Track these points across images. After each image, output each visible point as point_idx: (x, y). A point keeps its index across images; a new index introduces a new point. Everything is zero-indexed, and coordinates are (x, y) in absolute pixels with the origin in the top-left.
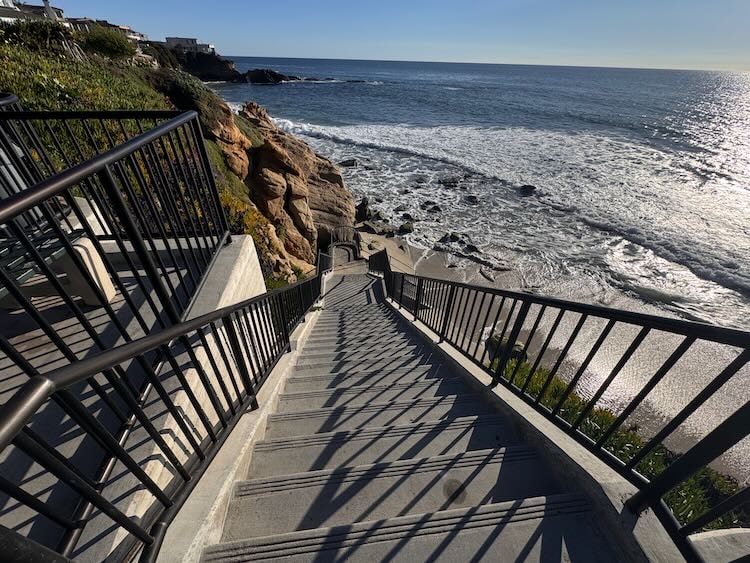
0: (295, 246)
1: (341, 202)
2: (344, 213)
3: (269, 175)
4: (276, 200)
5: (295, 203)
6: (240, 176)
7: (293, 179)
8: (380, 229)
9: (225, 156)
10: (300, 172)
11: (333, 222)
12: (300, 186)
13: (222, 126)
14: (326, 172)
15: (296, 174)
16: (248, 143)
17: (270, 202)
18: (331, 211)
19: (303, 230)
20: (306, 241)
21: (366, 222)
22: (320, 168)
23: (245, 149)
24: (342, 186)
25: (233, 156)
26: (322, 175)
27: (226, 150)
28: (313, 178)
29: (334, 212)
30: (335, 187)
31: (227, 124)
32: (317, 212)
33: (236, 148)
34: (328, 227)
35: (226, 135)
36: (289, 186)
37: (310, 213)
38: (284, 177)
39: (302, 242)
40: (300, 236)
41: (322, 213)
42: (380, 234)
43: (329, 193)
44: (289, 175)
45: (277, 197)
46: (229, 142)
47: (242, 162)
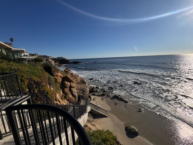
0: (70, 100)
1: (85, 88)
2: (86, 91)
3: (66, 83)
4: (67, 88)
5: (72, 89)
6: (59, 83)
7: (72, 83)
8: (97, 94)
9: (56, 79)
10: (74, 81)
11: (82, 93)
12: (73, 85)
13: (56, 73)
14: (82, 81)
15: (73, 82)
16: (62, 76)
17: (65, 89)
18: (82, 90)
19: (73, 95)
20: (74, 98)
21: (93, 93)
22: (81, 80)
23: (61, 77)
24: (86, 84)
25: (58, 79)
26: (81, 82)
27: (56, 78)
28: (79, 83)
29: (83, 91)
30: (84, 85)
31: (58, 72)
32: (79, 91)
33: (59, 77)
34: (81, 95)
35: (57, 75)
36: (71, 85)
37: (76, 91)
38: (70, 83)
39: (73, 99)
40: (72, 97)
41: (80, 91)
42: (97, 96)
43: (82, 86)
44: (71, 82)
45: (67, 87)
46: (57, 76)
47: (60, 80)
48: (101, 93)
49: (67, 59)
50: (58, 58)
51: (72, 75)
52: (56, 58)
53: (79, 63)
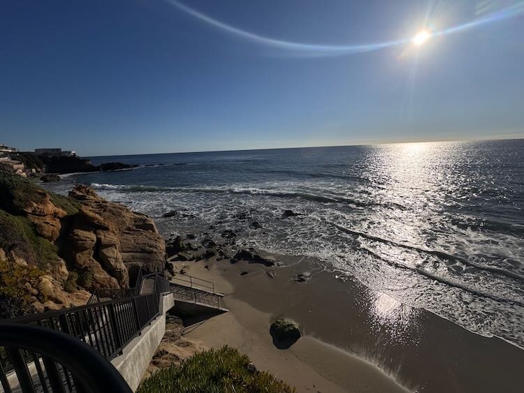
0: (102, 286)
1: (152, 242)
2: (155, 250)
3: (79, 234)
4: (84, 252)
5: (104, 251)
6: (50, 239)
7: (102, 235)
8: (191, 256)
9: (34, 226)
10: (112, 226)
11: (144, 259)
12: (107, 237)
13: (35, 205)
14: (141, 223)
15: (106, 229)
16: (62, 212)
17: (78, 255)
18: (143, 251)
19: (112, 271)
20: (114, 280)
21: (180, 253)
22: (135, 221)
23: (59, 218)
24: (154, 231)
25: (43, 224)
26: (137, 226)
27: (36, 221)
28: (129, 229)
29: (146, 252)
30: (148, 233)
31: (43, 202)
32: (130, 254)
33: (48, 219)
34: (140, 264)
35: (38, 210)
36: (99, 240)
37: (120, 255)
38: (95, 233)
39: (110, 281)
40: (108, 276)
41: (134, 254)
42: (191, 260)
43: (143, 238)
44: (100, 231)
45: (86, 249)
46: (42, 215)
47: (53, 227)
48: (204, 250)
49: (77, 155)
50: (41, 153)
51: (102, 206)
52: (34, 151)
53: (127, 166)
